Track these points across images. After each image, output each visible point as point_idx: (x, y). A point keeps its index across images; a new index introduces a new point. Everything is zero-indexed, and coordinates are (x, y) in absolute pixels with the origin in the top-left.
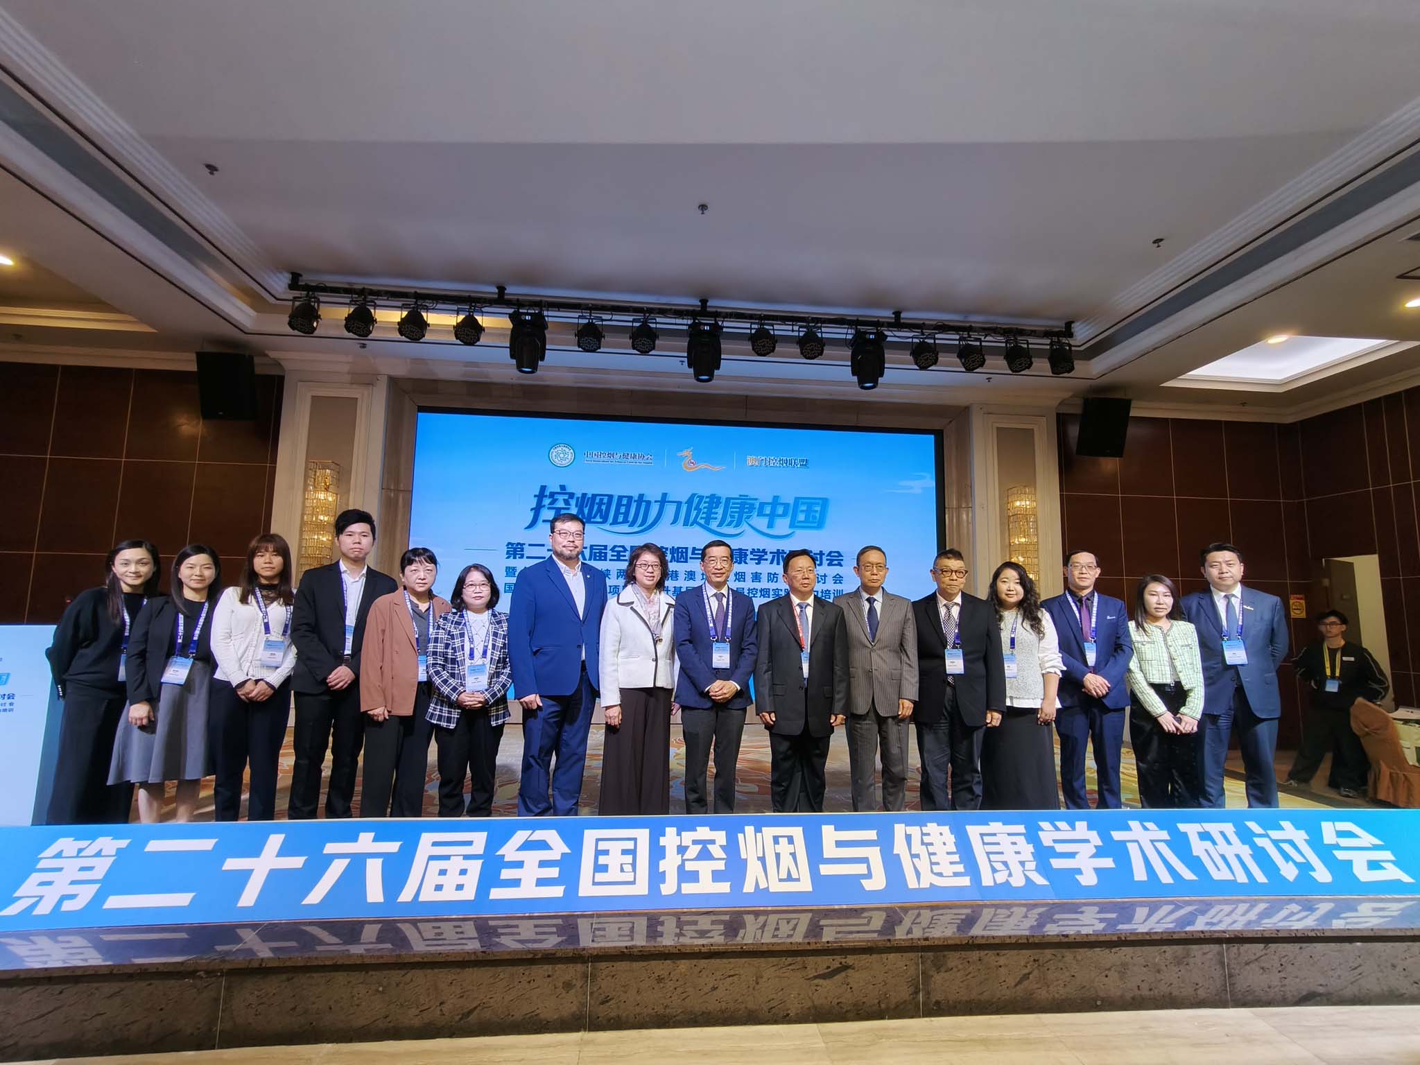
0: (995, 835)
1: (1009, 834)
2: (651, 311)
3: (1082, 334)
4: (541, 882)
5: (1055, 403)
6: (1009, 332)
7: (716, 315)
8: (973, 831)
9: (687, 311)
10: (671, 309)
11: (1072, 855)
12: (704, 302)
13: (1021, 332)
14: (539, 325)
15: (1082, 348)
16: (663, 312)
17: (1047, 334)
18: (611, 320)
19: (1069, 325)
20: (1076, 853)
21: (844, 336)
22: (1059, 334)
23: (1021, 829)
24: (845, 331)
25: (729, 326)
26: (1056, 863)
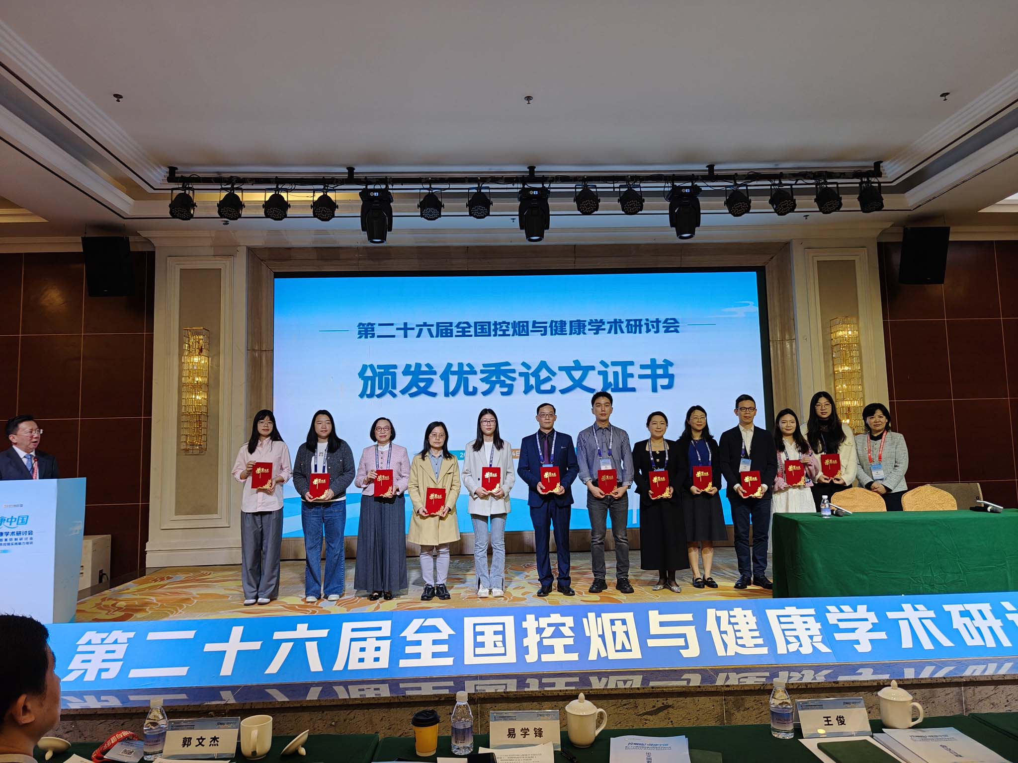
0: (790, 616)
1: (802, 616)
2: (484, 180)
3: (892, 171)
4: (435, 655)
5: (876, 234)
6: (820, 175)
7: (543, 180)
8: (772, 614)
9: (517, 178)
10: (502, 178)
11: (853, 630)
12: (532, 169)
13: (831, 175)
14: (386, 198)
15: (894, 184)
16: (494, 180)
17: (856, 175)
18: (449, 189)
19: (877, 165)
20: (856, 629)
21: (662, 189)
22: (868, 174)
23: (812, 611)
24: (663, 185)
25: (555, 187)
26: (838, 637)
